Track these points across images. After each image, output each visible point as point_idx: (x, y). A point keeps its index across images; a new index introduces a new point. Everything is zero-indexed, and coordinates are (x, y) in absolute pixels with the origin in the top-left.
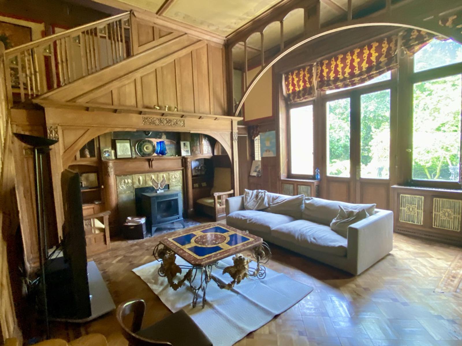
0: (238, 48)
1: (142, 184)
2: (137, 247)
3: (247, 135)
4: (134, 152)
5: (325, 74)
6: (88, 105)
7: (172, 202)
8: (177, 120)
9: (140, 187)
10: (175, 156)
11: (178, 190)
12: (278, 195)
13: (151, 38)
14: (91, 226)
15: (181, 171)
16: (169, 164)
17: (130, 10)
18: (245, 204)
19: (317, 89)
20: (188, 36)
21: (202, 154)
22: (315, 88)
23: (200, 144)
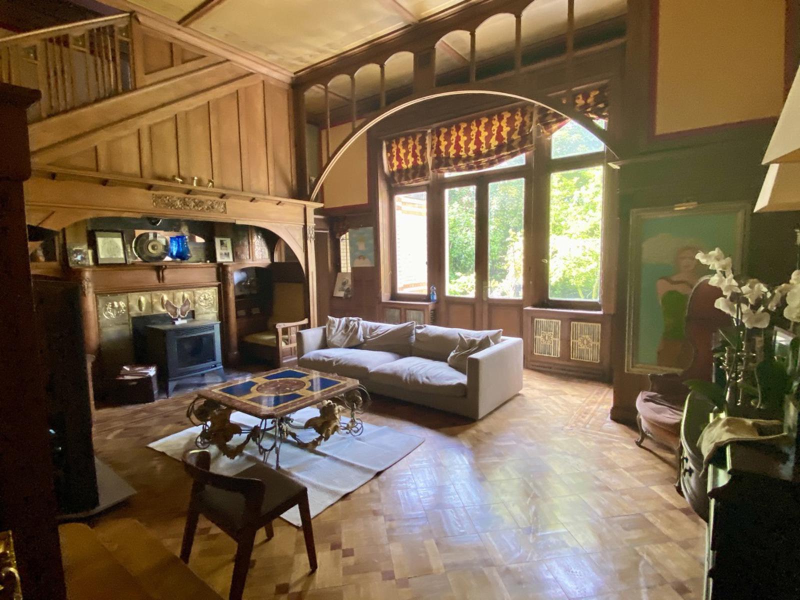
0: (314, 92)
1: (145, 311)
2: (145, 414)
3: (328, 232)
4: (129, 254)
5: (442, 148)
6: (54, 170)
7: (204, 339)
8: (213, 203)
9: (142, 315)
10: (206, 262)
12: (378, 324)
13: (167, 62)
15: (216, 288)
16: (194, 276)
17: (130, 11)
18: (328, 339)
19: (432, 169)
20: (231, 64)
21: (253, 260)
22: (430, 167)
23: (249, 243)
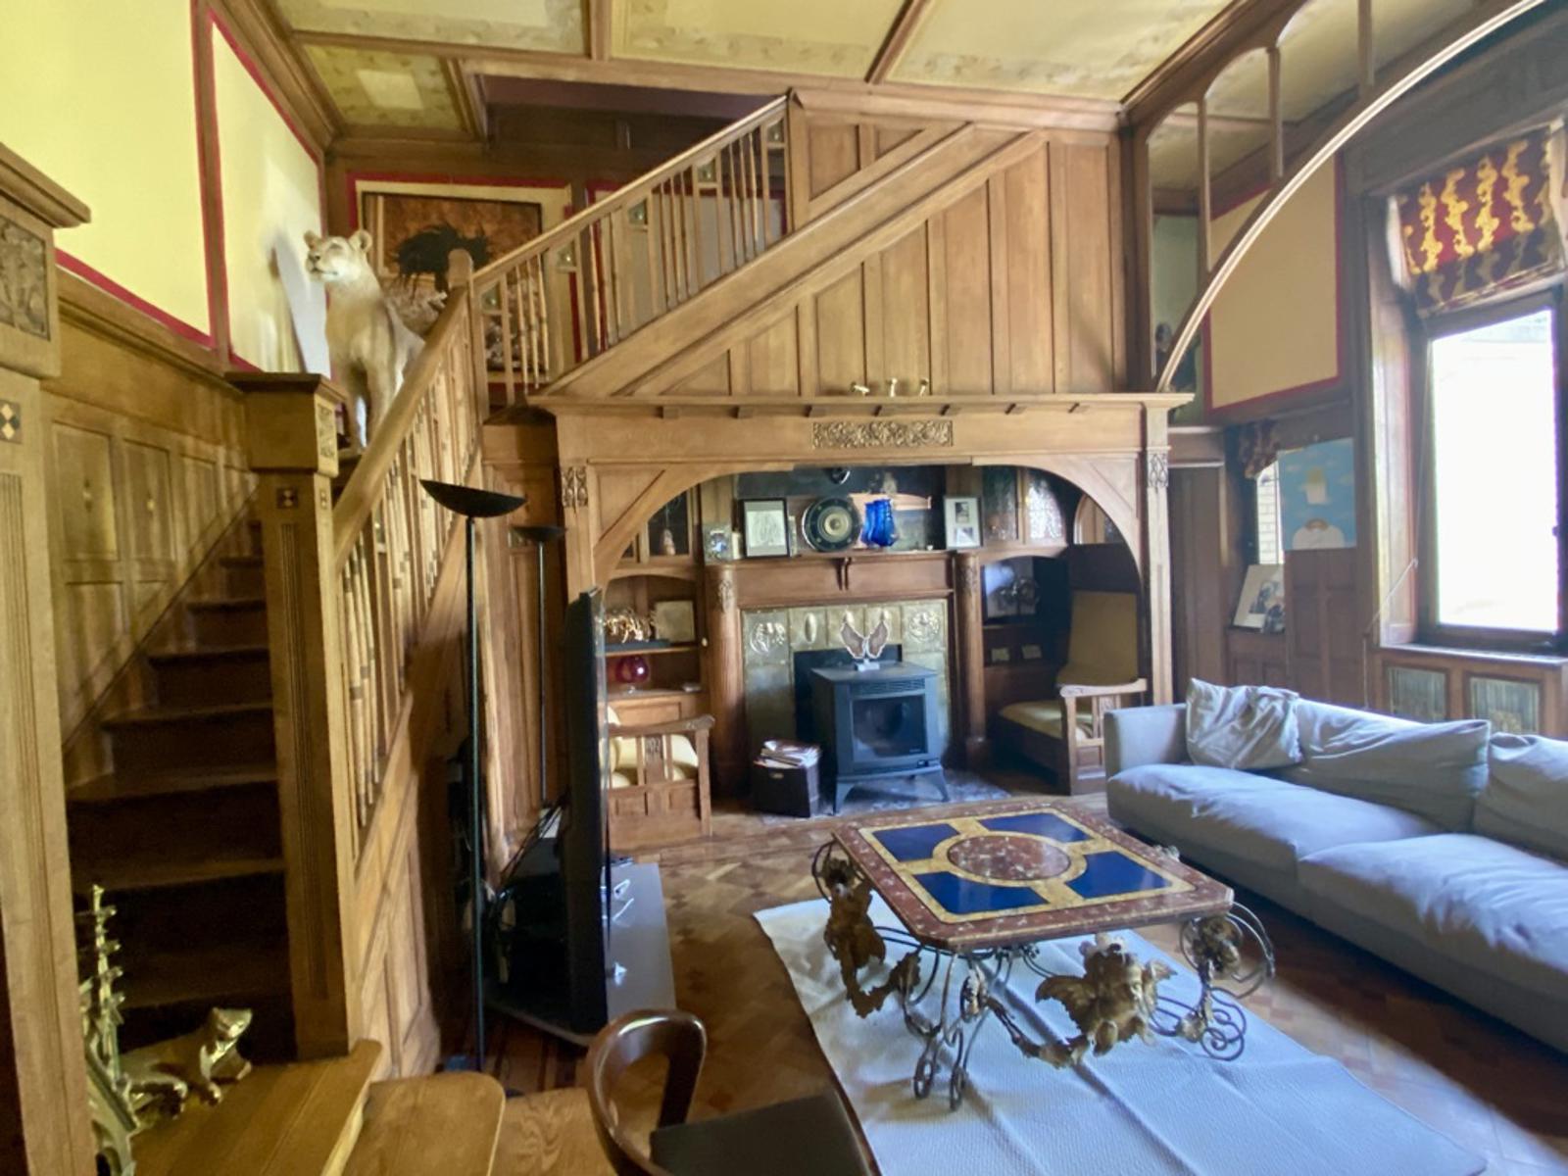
1: (815, 641)
2: (784, 841)
3: (1220, 464)
4: (795, 538)
6: (663, 400)
7: (904, 706)
8: (925, 426)
9: (810, 649)
10: (926, 548)
11: (934, 667)
12: (1351, 713)
13: (849, 162)
14: (662, 756)
15: (945, 601)
16: (902, 576)
17: (785, 90)
18: (1192, 740)
20: (976, 130)
21: (1024, 542)
22: (1564, 230)
23: (1017, 505)
